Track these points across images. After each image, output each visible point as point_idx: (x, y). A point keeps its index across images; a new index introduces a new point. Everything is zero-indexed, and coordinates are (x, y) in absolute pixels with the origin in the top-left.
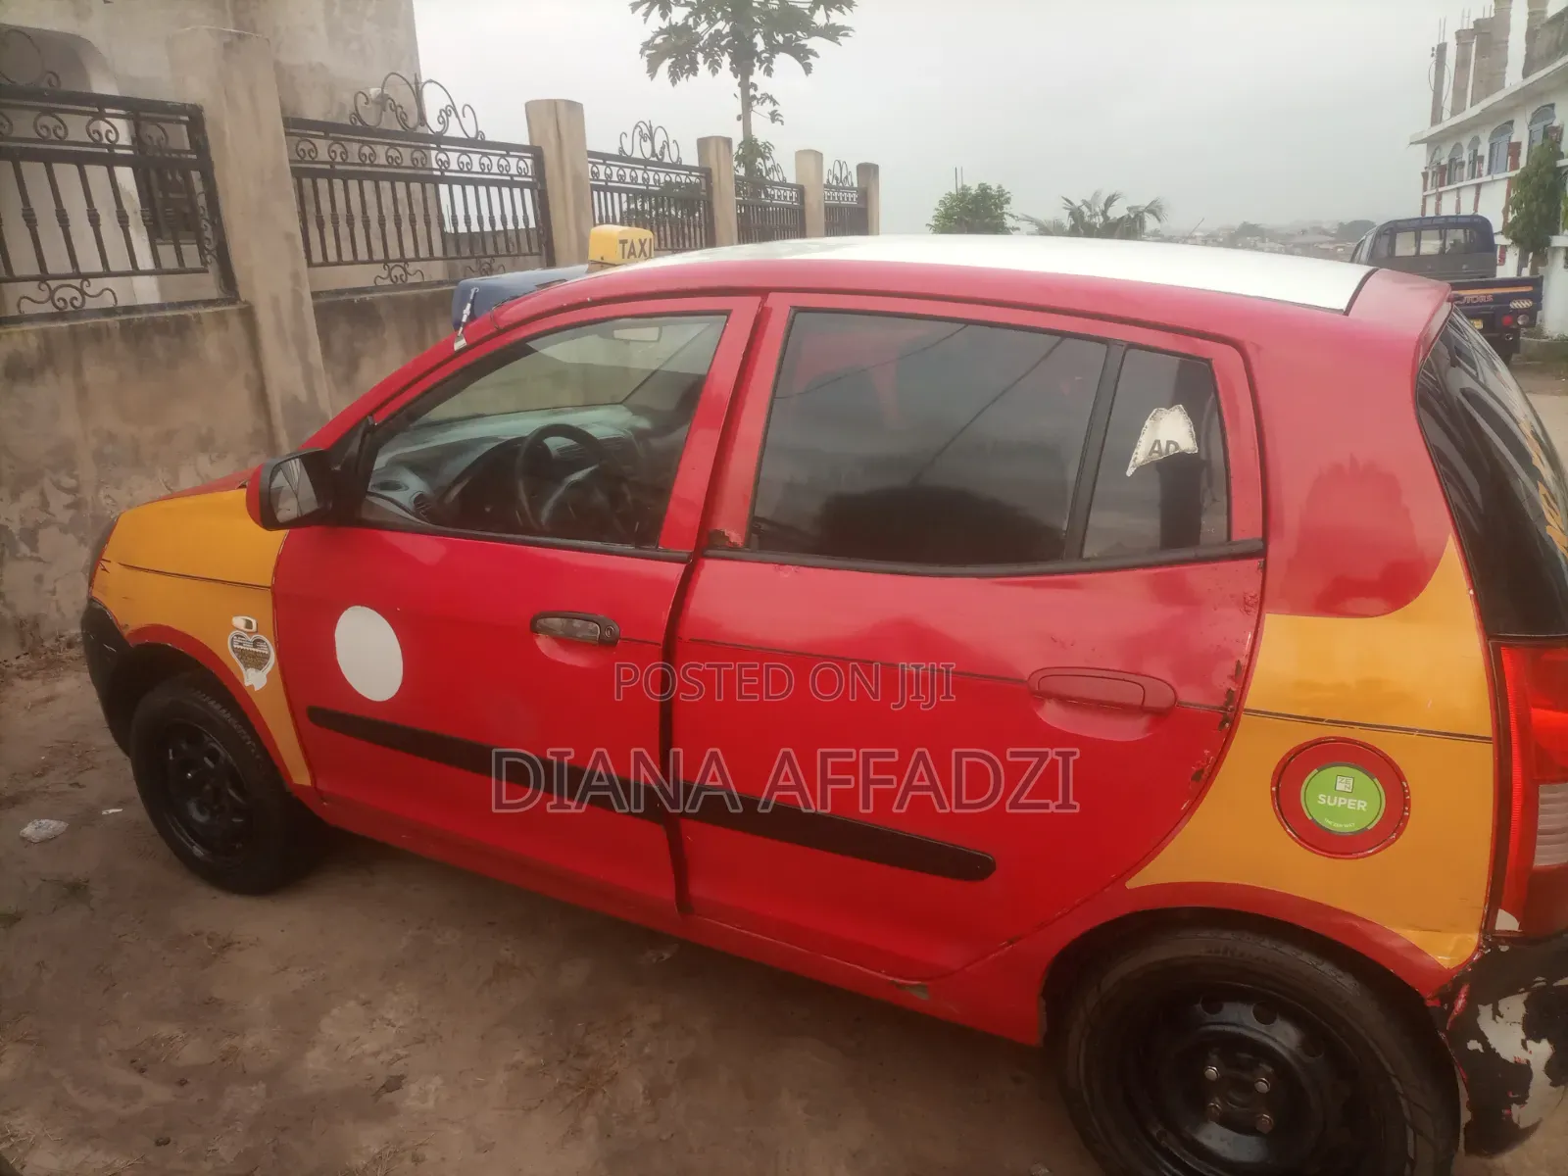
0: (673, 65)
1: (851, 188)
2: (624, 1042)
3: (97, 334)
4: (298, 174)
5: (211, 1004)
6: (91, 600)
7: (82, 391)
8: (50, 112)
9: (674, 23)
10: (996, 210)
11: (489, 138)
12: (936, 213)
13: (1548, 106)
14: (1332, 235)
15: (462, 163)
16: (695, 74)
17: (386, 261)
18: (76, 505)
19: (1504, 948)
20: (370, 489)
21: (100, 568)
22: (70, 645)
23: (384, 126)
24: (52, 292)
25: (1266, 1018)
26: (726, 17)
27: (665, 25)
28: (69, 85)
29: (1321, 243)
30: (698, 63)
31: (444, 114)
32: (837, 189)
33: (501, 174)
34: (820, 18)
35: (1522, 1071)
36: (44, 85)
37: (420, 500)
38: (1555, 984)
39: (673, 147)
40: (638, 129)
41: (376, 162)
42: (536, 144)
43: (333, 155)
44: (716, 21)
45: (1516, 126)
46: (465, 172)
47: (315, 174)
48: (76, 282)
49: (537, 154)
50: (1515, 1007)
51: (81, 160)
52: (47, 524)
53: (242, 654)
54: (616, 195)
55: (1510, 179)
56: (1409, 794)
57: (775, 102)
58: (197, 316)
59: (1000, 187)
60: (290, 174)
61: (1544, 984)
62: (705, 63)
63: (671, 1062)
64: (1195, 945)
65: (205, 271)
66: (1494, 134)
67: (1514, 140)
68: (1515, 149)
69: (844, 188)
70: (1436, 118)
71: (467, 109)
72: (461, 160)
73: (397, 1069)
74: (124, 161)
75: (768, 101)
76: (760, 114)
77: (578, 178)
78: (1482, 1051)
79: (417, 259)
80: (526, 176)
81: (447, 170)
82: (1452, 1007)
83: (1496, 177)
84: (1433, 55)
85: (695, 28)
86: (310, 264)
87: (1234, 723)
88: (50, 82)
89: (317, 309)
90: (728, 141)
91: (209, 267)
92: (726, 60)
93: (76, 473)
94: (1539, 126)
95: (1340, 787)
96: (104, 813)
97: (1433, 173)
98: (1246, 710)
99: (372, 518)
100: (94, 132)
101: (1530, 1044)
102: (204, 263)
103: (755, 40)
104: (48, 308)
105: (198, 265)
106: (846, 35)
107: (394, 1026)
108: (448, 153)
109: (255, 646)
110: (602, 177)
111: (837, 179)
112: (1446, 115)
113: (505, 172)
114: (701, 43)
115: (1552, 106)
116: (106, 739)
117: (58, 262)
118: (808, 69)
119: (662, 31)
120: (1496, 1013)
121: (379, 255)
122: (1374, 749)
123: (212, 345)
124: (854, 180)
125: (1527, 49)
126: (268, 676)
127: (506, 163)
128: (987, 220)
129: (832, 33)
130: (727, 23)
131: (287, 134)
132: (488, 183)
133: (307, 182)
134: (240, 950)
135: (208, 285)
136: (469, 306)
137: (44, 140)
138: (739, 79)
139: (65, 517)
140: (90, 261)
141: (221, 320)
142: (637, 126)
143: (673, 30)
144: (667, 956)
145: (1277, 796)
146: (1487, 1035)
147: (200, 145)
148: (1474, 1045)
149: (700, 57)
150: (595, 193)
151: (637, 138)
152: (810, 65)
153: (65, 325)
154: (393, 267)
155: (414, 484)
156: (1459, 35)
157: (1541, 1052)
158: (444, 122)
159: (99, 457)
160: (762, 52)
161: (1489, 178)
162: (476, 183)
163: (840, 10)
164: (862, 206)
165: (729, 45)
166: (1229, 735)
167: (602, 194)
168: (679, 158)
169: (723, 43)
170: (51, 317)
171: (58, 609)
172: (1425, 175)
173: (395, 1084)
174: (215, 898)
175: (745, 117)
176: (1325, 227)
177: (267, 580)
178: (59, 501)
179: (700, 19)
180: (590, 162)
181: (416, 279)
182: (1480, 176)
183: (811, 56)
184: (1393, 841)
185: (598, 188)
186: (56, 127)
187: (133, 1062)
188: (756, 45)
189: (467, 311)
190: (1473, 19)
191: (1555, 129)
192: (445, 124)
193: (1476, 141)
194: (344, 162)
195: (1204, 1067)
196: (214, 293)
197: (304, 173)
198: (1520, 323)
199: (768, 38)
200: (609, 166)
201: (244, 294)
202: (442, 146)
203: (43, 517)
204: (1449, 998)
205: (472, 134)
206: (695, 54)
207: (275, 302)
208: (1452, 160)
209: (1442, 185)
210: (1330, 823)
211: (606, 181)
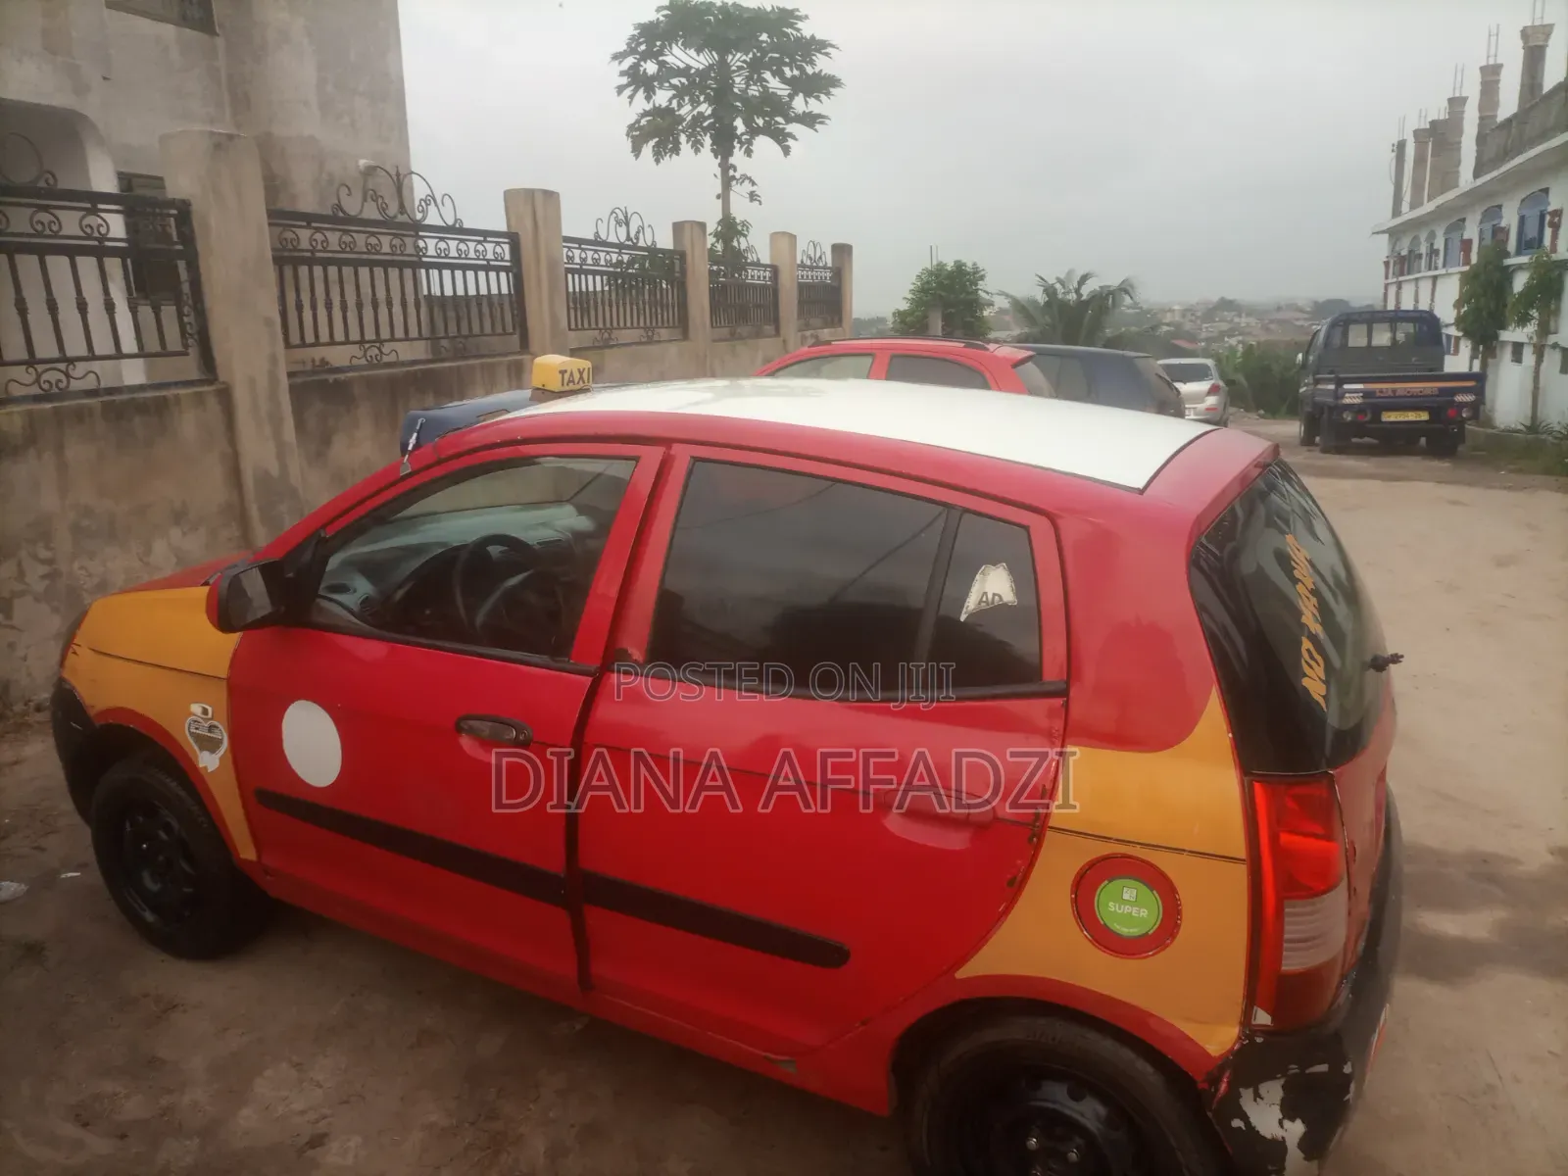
0: (657, 145)
1: (825, 267)
2: (531, 1106)
3: (80, 415)
4: (279, 261)
5: (154, 1063)
6: (61, 680)
7: (62, 467)
8: (46, 208)
9: (657, 105)
10: (971, 285)
11: (467, 225)
12: (912, 287)
13: (1497, 206)
14: (1307, 312)
15: (440, 249)
16: (678, 154)
17: (362, 342)
18: (53, 576)
19: (1259, 1040)
20: (321, 592)
21: (71, 650)
22: (39, 709)
23: (366, 215)
24: (39, 376)
25: (1076, 1096)
26: (708, 99)
27: (648, 107)
28: (65, 183)
29: (1298, 319)
30: (680, 143)
31: (423, 203)
32: (812, 268)
33: (478, 259)
34: (799, 104)
35: (1278, 1147)
36: (42, 184)
37: (366, 602)
38: (1307, 1071)
39: (648, 231)
40: (614, 215)
41: (355, 250)
42: (513, 231)
43: (314, 243)
44: (699, 103)
45: (1467, 223)
46: (443, 258)
47: (296, 262)
48: (62, 366)
49: (513, 239)
50: (1273, 1090)
51: (72, 252)
52: (22, 594)
53: (198, 738)
54: (590, 277)
55: (1462, 273)
56: (1180, 905)
57: (754, 183)
58: (177, 397)
59: (975, 264)
60: (271, 262)
61: (1297, 1071)
62: (688, 142)
63: (572, 1126)
64: (1016, 1031)
65: (187, 354)
66: (1448, 231)
67: (1466, 237)
68: (1466, 245)
69: (817, 267)
70: (1396, 212)
71: (447, 200)
72: (438, 246)
73: (322, 1127)
74: (114, 252)
75: (747, 182)
76: (739, 193)
77: (553, 264)
78: (1244, 1128)
79: (393, 339)
80: (502, 260)
81: (425, 256)
82: (1217, 1090)
83: (1451, 270)
84: (1393, 151)
85: (679, 110)
86: (288, 345)
87: (1041, 836)
88: (46, 181)
89: (292, 388)
90: (702, 226)
91: (190, 350)
92: (708, 141)
93: (52, 545)
94: (1488, 227)
95: (1126, 896)
96: (63, 876)
97: (1395, 262)
98: (1051, 828)
99: (322, 620)
100: (86, 226)
101: (1287, 1123)
102: (186, 346)
103: (735, 124)
104: (35, 390)
105: (180, 348)
106: (822, 123)
107: (321, 1087)
108: (426, 240)
109: (210, 731)
110: (577, 260)
111: (811, 259)
112: (1405, 207)
113: (481, 257)
114: (684, 124)
115: (1500, 207)
116: (67, 805)
117: (46, 348)
118: (786, 151)
119: (646, 114)
120: (1257, 1096)
121: (355, 335)
122: (1152, 866)
123: (188, 424)
124: (828, 260)
125: (1477, 151)
126: (221, 759)
127: (483, 248)
128: (962, 296)
129: (810, 120)
130: (710, 105)
131: (270, 224)
132: (464, 268)
133: (288, 272)
134: (185, 1011)
135: (188, 367)
136: (415, 435)
137: (39, 234)
138: (719, 160)
139: (40, 587)
140: (75, 346)
141: (199, 399)
142: (613, 212)
143: (657, 112)
144: (578, 1027)
145: (1075, 902)
146: (1249, 1114)
147: (188, 238)
148: (1237, 1123)
149: (683, 138)
150: (570, 276)
151: (613, 223)
152: (788, 147)
153: (48, 406)
154: (369, 348)
155: (363, 587)
156: (1416, 132)
157: (1295, 1129)
158: (423, 211)
159: (77, 530)
160: (743, 134)
161: (1443, 271)
162: (452, 267)
163: (818, 98)
164: (835, 284)
165: (711, 127)
166: (1038, 847)
167: (576, 276)
168: (654, 242)
169: (705, 124)
170: (37, 399)
171: (29, 675)
172: (1387, 264)
173: (318, 1141)
174: (163, 961)
175: (724, 196)
176: (1300, 303)
177: (223, 672)
178: (35, 574)
179: (684, 101)
180: (565, 247)
181: (392, 358)
182: (1436, 268)
183: (789, 139)
184: (1168, 946)
185: (573, 271)
186: (51, 222)
187: (77, 1115)
188: (736, 128)
189: (412, 441)
190: (1430, 120)
191: (1503, 229)
192: (424, 212)
193: (1432, 236)
194: (325, 250)
195: (1027, 1137)
196: (195, 375)
197: (286, 259)
198: (1464, 415)
199: (748, 123)
200: (583, 250)
201: (222, 376)
202: (421, 234)
203: (18, 587)
204: (1215, 1081)
205: (450, 222)
206: (678, 135)
207: (252, 382)
208: (1410, 252)
209: (1402, 274)
210: (1118, 927)
211: (581, 265)
